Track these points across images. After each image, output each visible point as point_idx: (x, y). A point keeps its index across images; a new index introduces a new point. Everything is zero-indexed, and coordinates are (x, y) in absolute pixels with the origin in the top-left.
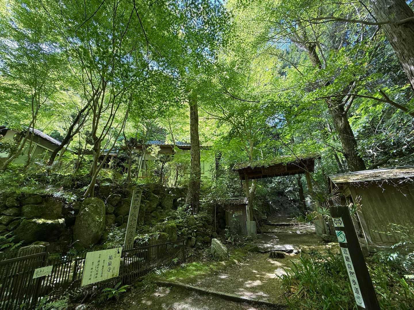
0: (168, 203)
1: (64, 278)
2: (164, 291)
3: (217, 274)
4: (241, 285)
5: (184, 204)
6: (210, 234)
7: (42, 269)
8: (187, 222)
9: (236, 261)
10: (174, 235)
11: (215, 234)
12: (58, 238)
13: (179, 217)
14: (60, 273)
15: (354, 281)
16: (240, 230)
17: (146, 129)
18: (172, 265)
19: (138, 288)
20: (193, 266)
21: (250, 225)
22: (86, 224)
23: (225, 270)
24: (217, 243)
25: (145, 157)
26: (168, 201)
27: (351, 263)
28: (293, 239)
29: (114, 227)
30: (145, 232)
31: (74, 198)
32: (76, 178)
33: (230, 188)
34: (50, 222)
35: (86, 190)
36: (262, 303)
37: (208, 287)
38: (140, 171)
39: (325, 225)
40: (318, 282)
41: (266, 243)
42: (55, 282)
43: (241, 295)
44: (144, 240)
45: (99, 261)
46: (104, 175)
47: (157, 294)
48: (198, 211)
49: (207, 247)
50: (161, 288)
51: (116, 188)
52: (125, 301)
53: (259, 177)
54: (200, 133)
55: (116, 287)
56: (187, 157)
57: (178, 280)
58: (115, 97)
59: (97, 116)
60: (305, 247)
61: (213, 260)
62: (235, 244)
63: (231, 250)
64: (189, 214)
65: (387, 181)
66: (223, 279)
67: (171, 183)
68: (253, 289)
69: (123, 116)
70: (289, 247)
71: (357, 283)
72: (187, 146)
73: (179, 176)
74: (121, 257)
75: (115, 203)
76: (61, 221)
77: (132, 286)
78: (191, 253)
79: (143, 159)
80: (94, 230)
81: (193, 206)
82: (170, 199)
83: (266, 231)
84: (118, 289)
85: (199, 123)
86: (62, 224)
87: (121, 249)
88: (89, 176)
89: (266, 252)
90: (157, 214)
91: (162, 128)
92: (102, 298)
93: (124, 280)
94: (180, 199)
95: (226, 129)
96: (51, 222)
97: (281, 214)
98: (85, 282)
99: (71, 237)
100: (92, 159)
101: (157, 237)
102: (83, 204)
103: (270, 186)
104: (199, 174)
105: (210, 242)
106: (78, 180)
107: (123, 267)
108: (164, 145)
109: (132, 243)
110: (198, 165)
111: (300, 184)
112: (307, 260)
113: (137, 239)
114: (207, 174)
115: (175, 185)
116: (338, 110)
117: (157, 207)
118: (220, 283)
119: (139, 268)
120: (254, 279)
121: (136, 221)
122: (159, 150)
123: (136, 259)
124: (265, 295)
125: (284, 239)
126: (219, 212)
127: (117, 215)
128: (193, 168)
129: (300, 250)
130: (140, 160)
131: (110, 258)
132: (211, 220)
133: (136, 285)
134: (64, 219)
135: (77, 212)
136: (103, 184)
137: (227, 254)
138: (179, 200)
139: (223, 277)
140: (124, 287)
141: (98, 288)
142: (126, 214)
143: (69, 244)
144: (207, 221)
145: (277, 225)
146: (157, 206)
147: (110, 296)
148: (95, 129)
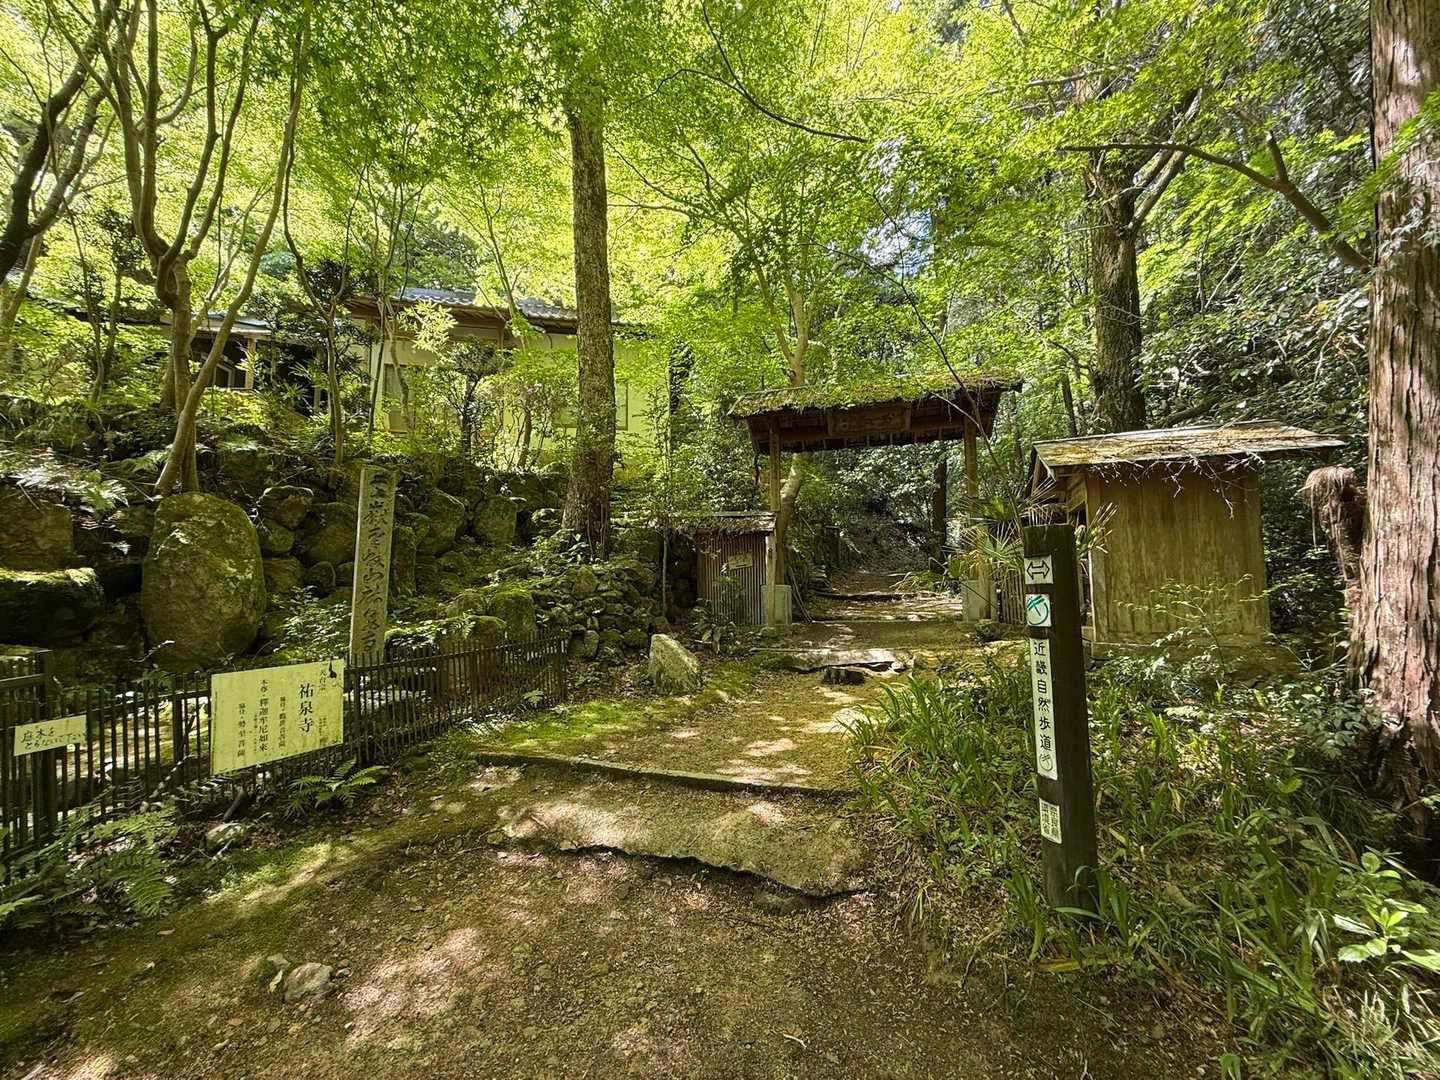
0: (498, 524)
1: (142, 756)
2: (501, 777)
3: (665, 728)
4: (736, 751)
5: (559, 528)
6: (647, 622)
7: (45, 725)
8: (569, 585)
9: (723, 695)
10: (527, 625)
11: (663, 620)
12: (86, 635)
13: (542, 569)
14: (120, 744)
15: (1044, 721)
16: (742, 611)
17: (385, 232)
18: (522, 711)
19: (416, 773)
20: (591, 710)
21: (775, 597)
22: (187, 588)
23: (691, 719)
24: (667, 646)
25: (393, 351)
26: (498, 519)
27: (1048, 679)
28: (896, 635)
29: (303, 598)
30: (423, 616)
31: (111, 492)
32: (104, 417)
33: (718, 479)
34: (29, 577)
35: (160, 466)
36: (792, 790)
37: (638, 760)
38: (378, 406)
39: (993, 595)
40: (947, 733)
41: (815, 646)
42: (109, 768)
43: (735, 775)
44: (423, 639)
45: (264, 701)
46: (229, 409)
47: (479, 786)
48: (606, 554)
49: (638, 659)
50: (491, 771)
51: (289, 463)
52: (375, 808)
53: (818, 447)
54: (613, 266)
55: (341, 771)
56: (563, 362)
57: (547, 748)
58: (213, 38)
59: (143, 141)
60: (926, 653)
61: (655, 692)
62: (724, 651)
63: (712, 667)
64: (575, 561)
65: (1196, 463)
66: (683, 741)
67: (505, 455)
68: (770, 761)
69: (274, 158)
70: (879, 655)
71: (1052, 725)
72: (562, 320)
73: (534, 432)
74: (346, 690)
75: (293, 518)
76: (81, 575)
77: (396, 768)
78: (585, 674)
79: (387, 359)
80: (225, 610)
81: (591, 535)
82: (506, 510)
83: (819, 614)
84: (346, 777)
85: (611, 225)
86: (85, 586)
87: (340, 666)
88: (164, 410)
89: (813, 670)
90: (460, 562)
91: (455, 234)
92: (296, 804)
93: (363, 753)
94: (542, 512)
95: (714, 255)
96: (39, 578)
97: (868, 567)
98: (225, 763)
99: (139, 630)
100: (161, 343)
101: (467, 631)
102: (161, 515)
103: (849, 476)
104: (608, 425)
105: (646, 646)
106: (116, 426)
107: (353, 716)
108: (471, 307)
109: (380, 647)
110: (607, 392)
111: (941, 474)
112: (927, 683)
113: (396, 636)
114: (637, 425)
115: (522, 463)
116: (1113, 211)
117: (457, 538)
118: (673, 750)
119: (411, 721)
120: (774, 734)
121: (387, 577)
122: (451, 323)
123: (399, 695)
124: (801, 772)
125: (868, 634)
126: (679, 558)
127: (307, 561)
128: (587, 402)
129: (911, 663)
130: (374, 358)
131: (305, 691)
132: (651, 581)
133: (407, 766)
134: (90, 570)
135: (140, 546)
136: (231, 446)
137: (699, 676)
138: (540, 518)
139: (684, 735)
140: (367, 771)
141: (277, 779)
142: (340, 557)
143: (134, 652)
144: (638, 584)
145: (855, 598)
146: (459, 533)
147: (320, 799)
148: (145, 201)
